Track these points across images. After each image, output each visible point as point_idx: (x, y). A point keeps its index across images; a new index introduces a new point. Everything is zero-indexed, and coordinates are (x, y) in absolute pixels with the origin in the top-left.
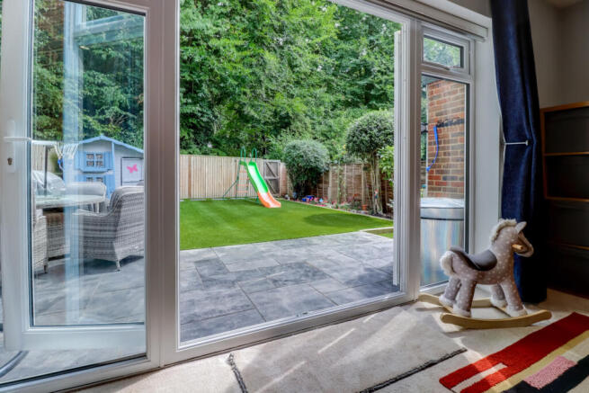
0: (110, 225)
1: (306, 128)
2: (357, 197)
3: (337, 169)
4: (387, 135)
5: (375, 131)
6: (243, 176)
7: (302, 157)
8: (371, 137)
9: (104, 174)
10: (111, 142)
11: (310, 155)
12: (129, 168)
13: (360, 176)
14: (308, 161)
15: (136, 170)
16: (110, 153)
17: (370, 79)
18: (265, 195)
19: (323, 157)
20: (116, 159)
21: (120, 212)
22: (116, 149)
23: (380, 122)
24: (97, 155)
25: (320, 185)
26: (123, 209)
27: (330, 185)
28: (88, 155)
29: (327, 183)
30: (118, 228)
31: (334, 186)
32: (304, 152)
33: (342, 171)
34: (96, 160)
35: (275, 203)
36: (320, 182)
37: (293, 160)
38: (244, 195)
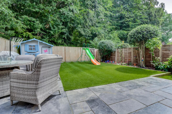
0: (34, 80)
1: (103, 37)
2: (130, 61)
3: (120, 50)
4: (151, 34)
5: (145, 32)
6: (84, 53)
7: (106, 46)
8: (143, 35)
9: (35, 53)
10: (38, 41)
11: (109, 45)
12: (44, 51)
13: (131, 53)
14: (109, 48)
15: (47, 51)
16: (38, 45)
17: (124, 20)
18: (94, 60)
19: (114, 46)
20: (40, 47)
21: (40, 71)
22: (40, 44)
23: (147, 29)
24: (33, 46)
25: (112, 56)
26: (42, 69)
27: (116, 56)
28: (30, 46)
29: (115, 56)
30: (39, 82)
31: (118, 57)
32: (107, 44)
33: (122, 51)
34: (32, 48)
35: (98, 63)
36: (112, 55)
37: (103, 47)
38: (84, 60)
